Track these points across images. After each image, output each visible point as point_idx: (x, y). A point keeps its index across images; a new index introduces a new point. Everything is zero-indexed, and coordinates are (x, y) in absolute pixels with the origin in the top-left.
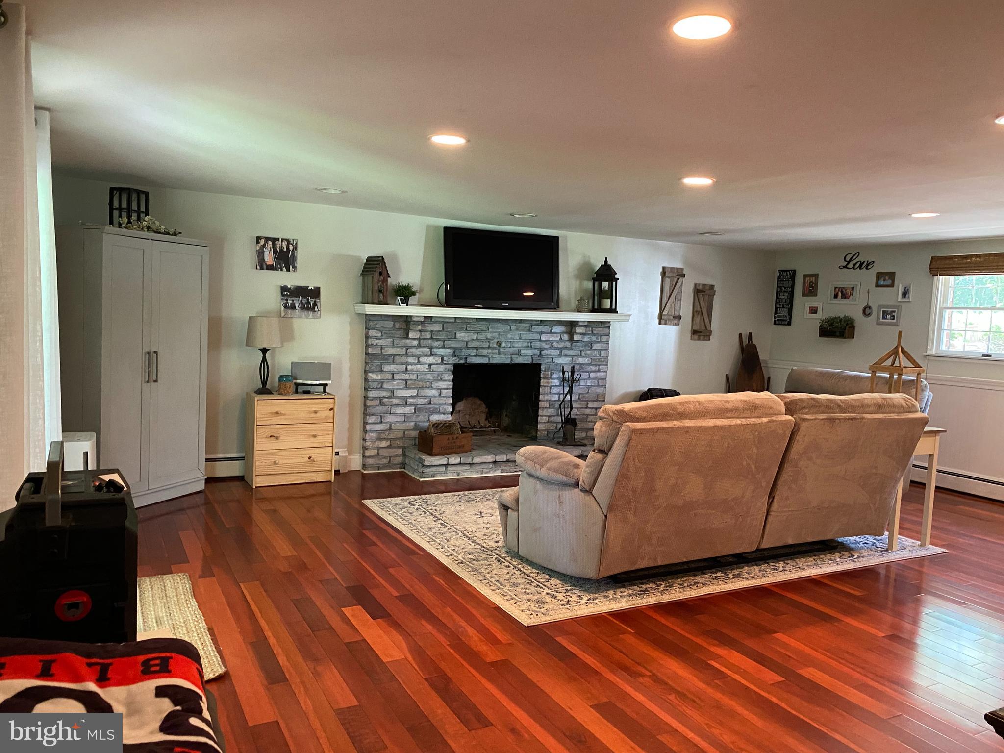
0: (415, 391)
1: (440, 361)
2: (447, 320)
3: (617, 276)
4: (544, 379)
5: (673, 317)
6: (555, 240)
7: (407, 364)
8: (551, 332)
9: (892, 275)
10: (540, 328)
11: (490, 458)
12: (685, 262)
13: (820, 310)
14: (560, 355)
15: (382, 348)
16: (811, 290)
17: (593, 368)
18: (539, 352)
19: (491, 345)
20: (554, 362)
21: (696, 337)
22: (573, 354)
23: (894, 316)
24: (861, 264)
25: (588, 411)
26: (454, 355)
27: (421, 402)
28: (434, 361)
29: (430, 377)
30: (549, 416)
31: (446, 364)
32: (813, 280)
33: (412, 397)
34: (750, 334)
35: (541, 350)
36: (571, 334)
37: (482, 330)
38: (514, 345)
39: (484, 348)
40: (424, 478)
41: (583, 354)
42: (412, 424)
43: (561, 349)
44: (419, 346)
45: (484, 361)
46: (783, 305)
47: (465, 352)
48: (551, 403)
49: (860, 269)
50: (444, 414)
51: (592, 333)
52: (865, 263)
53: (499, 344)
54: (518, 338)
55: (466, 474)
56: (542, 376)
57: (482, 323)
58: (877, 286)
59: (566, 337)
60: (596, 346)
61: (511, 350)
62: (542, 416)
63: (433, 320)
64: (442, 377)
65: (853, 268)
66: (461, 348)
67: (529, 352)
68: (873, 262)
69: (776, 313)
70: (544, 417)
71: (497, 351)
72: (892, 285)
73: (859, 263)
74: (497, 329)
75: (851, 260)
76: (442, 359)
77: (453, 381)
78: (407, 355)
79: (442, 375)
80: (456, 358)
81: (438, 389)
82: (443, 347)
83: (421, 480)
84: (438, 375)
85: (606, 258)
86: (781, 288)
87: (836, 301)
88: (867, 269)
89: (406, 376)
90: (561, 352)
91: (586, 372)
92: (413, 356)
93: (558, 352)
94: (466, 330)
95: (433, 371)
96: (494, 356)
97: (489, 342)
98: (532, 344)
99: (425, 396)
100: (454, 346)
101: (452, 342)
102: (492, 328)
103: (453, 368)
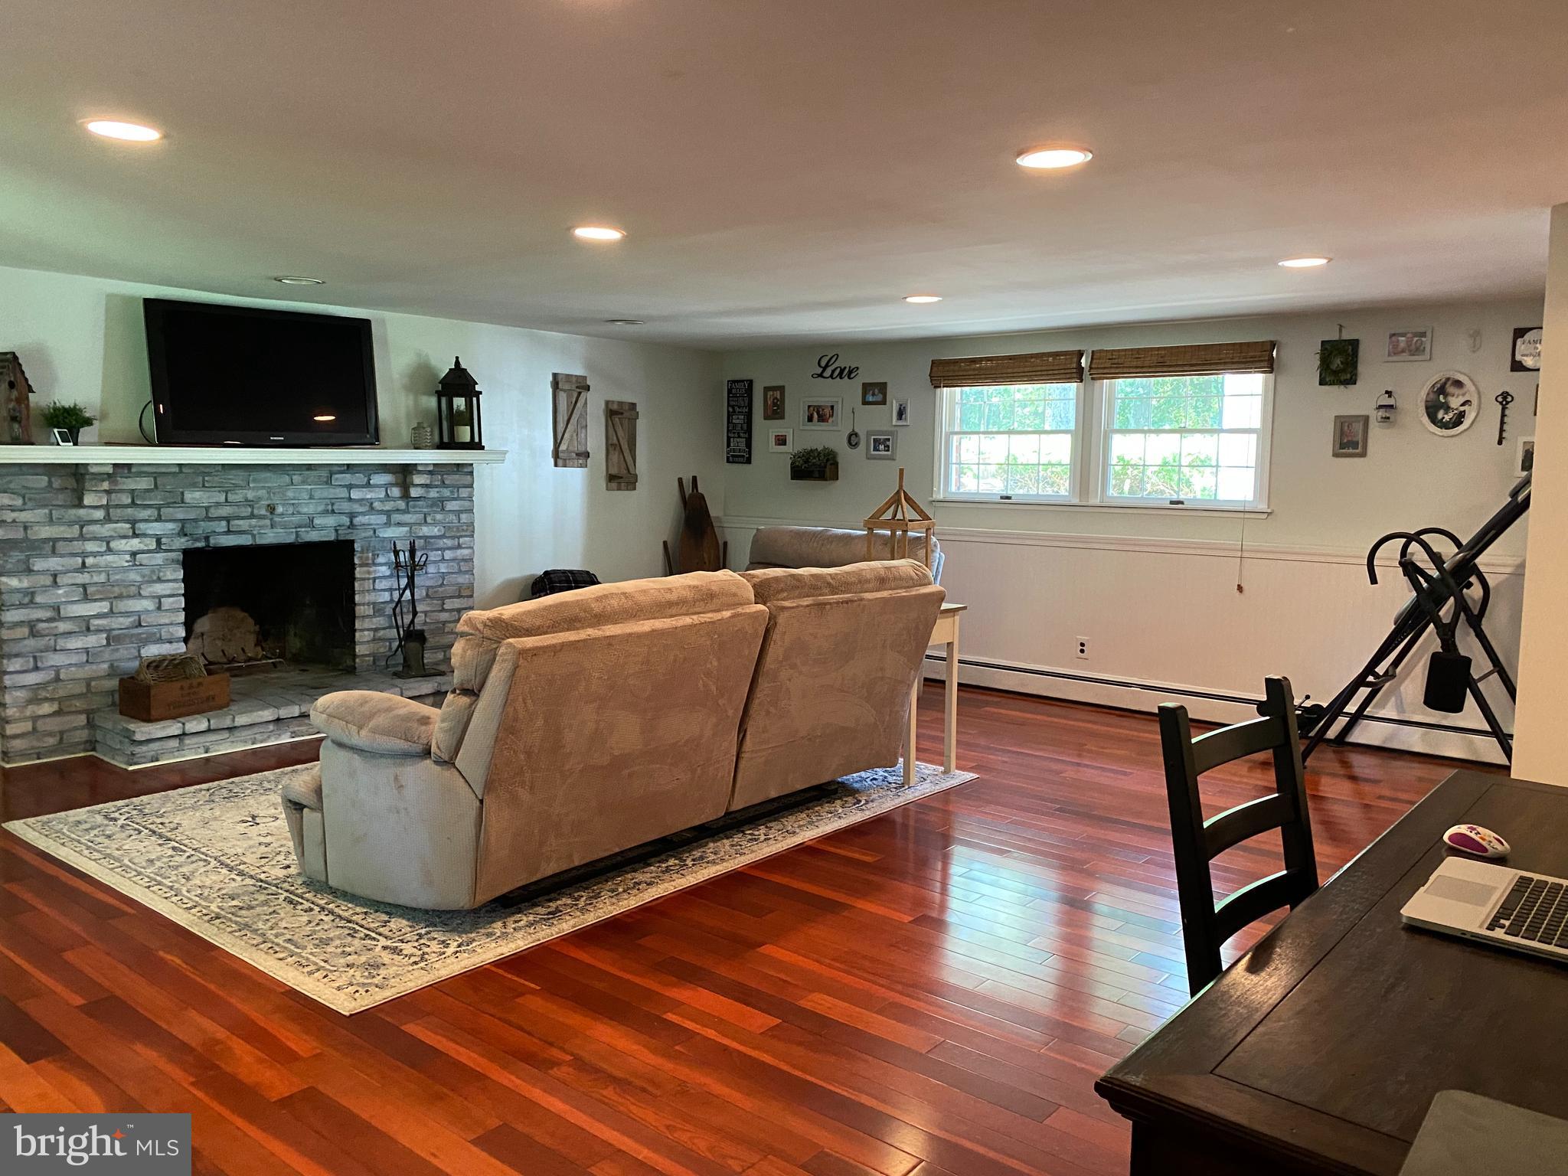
0: (106, 604)
1: (153, 546)
2: (163, 470)
3: (477, 388)
4: (361, 566)
5: (577, 454)
6: (364, 326)
7: (84, 555)
8: (368, 485)
9: (882, 387)
10: (347, 478)
11: (268, 714)
12: (589, 365)
13: (789, 440)
14: (388, 524)
15: (26, 528)
16: (776, 411)
17: (449, 542)
18: (348, 520)
19: (256, 512)
20: (379, 537)
21: (614, 485)
22: (412, 521)
23: (888, 446)
24: (842, 371)
25: (444, 616)
26: (183, 533)
27: (121, 624)
28: (142, 547)
29: (134, 576)
30: (376, 630)
31: (166, 551)
32: (778, 394)
33: (100, 616)
34: (695, 479)
35: (352, 516)
36: (405, 486)
37: (236, 486)
38: (300, 509)
39: (243, 518)
40: (136, 764)
41: (429, 520)
42: (105, 666)
43: (388, 513)
44: (108, 519)
45: (244, 541)
46: (738, 433)
47: (205, 527)
48: (377, 607)
49: (841, 378)
50: (171, 642)
51: (443, 484)
52: (847, 370)
53: (272, 509)
54: (307, 497)
55: (221, 747)
56: (356, 561)
57: (234, 472)
58: (865, 403)
59: (396, 492)
60: (451, 506)
61: (295, 519)
62: (362, 630)
63: (134, 470)
64: (161, 574)
65: (831, 376)
66: (195, 520)
67: (331, 521)
68: (858, 368)
69: (728, 445)
70: (366, 633)
71: (268, 522)
72: (884, 402)
73: (838, 370)
74: (267, 482)
75: (827, 365)
76: (159, 542)
77: (184, 580)
78: (82, 538)
79: (160, 571)
80: (186, 538)
81: (154, 597)
82: (159, 519)
83: (131, 768)
84: (153, 572)
85: (457, 358)
86: (733, 407)
87: (810, 426)
88: (849, 378)
89: (85, 578)
90: (389, 517)
91: (438, 549)
92: (95, 539)
93: (384, 518)
95: (141, 565)
96: (262, 531)
97: (252, 507)
98: (335, 507)
99: (127, 612)
100: (181, 516)
101: (177, 510)
102: (254, 481)
103: (182, 557)
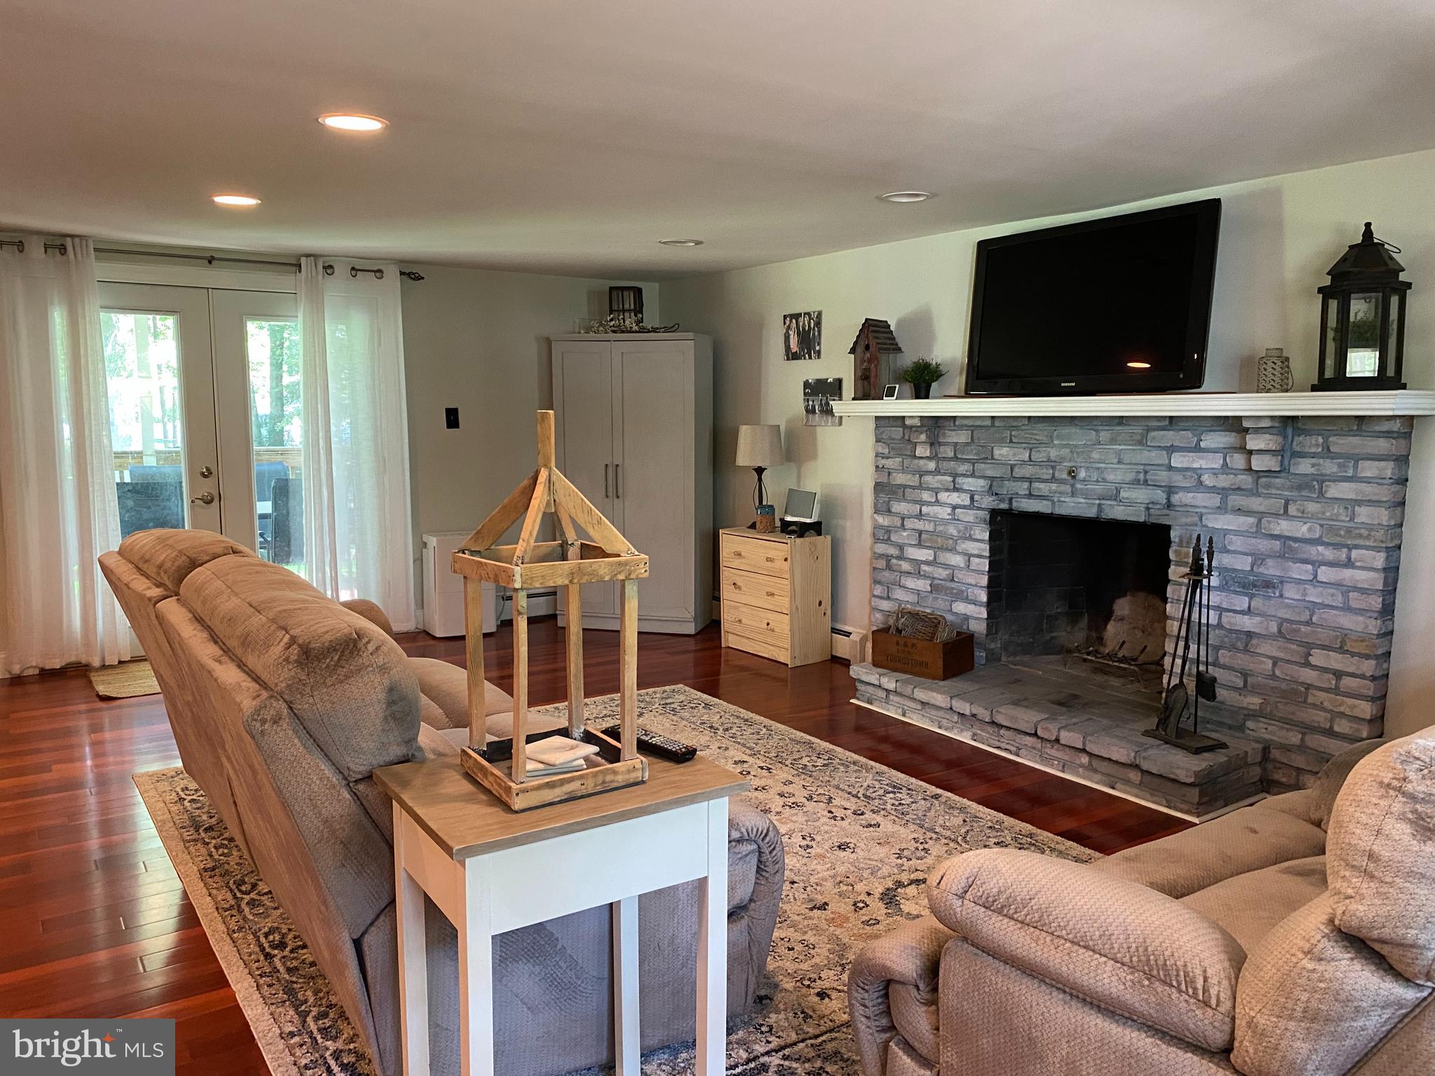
0: (931, 552)
1: (967, 502)
2: (978, 423)
4: (1177, 564)
7: (922, 503)
8: (1197, 449)
10: (1170, 437)
14: (1222, 509)
15: (889, 474)
17: (1329, 554)
18: (1165, 496)
19: (1056, 475)
20: (1205, 526)
22: (1262, 509)
25: (1308, 675)
26: (991, 492)
27: (939, 574)
28: (960, 502)
29: (952, 531)
31: (979, 509)
33: (927, 563)
35: (1170, 490)
37: (1041, 442)
38: (1106, 476)
39: (1042, 481)
41: (1292, 510)
43: (1224, 492)
44: (937, 471)
45: (1042, 507)
47: (1007, 487)
50: (977, 605)
51: (1327, 453)
53: (1071, 473)
54: (1115, 461)
56: (1172, 556)
57: (1038, 426)
59: (1239, 460)
60: (1334, 490)
61: (1098, 488)
62: (1173, 656)
63: (957, 423)
64: (972, 532)
66: (1002, 479)
67: (1141, 495)
71: (1068, 488)
74: (1071, 439)
76: (972, 498)
77: (989, 543)
78: (921, 487)
79: (972, 529)
80: (994, 498)
81: (968, 555)
82: (973, 475)
84: (967, 528)
85: (1370, 222)
89: (920, 525)
90: (1224, 500)
91: (1305, 561)
92: (928, 489)
93: (1216, 500)
94: (1011, 441)
95: (958, 520)
96: (1062, 499)
97: (1053, 468)
98: (1148, 477)
99: (946, 565)
100: (990, 473)
101: (987, 466)
102: (1058, 437)
103: (988, 517)
